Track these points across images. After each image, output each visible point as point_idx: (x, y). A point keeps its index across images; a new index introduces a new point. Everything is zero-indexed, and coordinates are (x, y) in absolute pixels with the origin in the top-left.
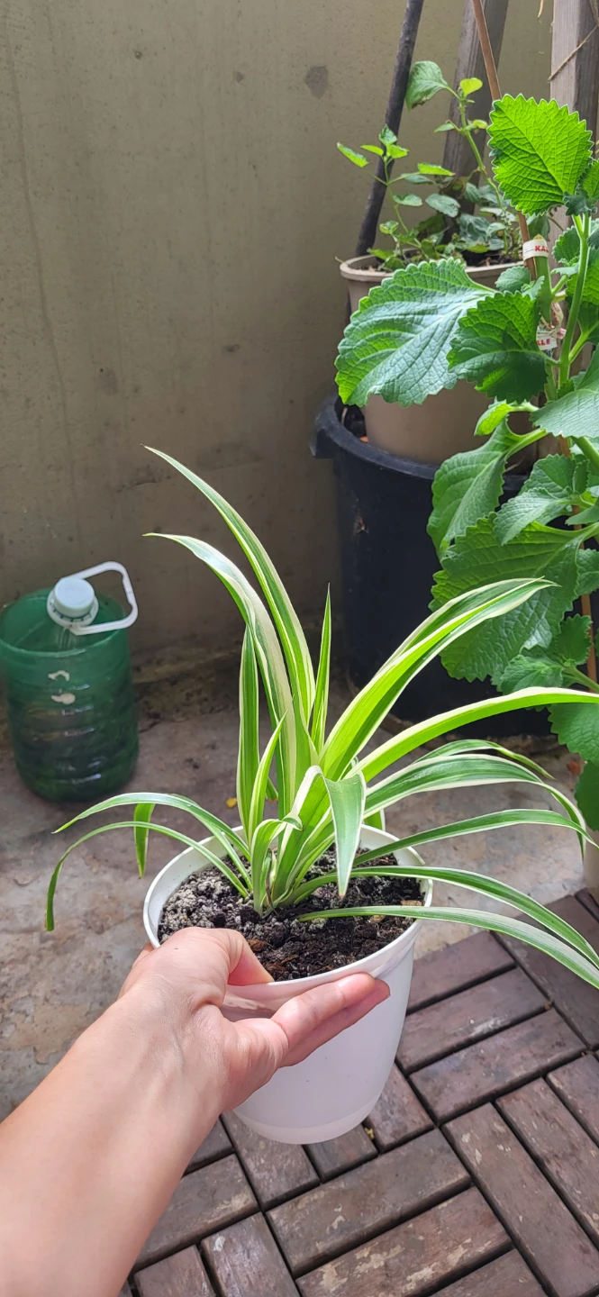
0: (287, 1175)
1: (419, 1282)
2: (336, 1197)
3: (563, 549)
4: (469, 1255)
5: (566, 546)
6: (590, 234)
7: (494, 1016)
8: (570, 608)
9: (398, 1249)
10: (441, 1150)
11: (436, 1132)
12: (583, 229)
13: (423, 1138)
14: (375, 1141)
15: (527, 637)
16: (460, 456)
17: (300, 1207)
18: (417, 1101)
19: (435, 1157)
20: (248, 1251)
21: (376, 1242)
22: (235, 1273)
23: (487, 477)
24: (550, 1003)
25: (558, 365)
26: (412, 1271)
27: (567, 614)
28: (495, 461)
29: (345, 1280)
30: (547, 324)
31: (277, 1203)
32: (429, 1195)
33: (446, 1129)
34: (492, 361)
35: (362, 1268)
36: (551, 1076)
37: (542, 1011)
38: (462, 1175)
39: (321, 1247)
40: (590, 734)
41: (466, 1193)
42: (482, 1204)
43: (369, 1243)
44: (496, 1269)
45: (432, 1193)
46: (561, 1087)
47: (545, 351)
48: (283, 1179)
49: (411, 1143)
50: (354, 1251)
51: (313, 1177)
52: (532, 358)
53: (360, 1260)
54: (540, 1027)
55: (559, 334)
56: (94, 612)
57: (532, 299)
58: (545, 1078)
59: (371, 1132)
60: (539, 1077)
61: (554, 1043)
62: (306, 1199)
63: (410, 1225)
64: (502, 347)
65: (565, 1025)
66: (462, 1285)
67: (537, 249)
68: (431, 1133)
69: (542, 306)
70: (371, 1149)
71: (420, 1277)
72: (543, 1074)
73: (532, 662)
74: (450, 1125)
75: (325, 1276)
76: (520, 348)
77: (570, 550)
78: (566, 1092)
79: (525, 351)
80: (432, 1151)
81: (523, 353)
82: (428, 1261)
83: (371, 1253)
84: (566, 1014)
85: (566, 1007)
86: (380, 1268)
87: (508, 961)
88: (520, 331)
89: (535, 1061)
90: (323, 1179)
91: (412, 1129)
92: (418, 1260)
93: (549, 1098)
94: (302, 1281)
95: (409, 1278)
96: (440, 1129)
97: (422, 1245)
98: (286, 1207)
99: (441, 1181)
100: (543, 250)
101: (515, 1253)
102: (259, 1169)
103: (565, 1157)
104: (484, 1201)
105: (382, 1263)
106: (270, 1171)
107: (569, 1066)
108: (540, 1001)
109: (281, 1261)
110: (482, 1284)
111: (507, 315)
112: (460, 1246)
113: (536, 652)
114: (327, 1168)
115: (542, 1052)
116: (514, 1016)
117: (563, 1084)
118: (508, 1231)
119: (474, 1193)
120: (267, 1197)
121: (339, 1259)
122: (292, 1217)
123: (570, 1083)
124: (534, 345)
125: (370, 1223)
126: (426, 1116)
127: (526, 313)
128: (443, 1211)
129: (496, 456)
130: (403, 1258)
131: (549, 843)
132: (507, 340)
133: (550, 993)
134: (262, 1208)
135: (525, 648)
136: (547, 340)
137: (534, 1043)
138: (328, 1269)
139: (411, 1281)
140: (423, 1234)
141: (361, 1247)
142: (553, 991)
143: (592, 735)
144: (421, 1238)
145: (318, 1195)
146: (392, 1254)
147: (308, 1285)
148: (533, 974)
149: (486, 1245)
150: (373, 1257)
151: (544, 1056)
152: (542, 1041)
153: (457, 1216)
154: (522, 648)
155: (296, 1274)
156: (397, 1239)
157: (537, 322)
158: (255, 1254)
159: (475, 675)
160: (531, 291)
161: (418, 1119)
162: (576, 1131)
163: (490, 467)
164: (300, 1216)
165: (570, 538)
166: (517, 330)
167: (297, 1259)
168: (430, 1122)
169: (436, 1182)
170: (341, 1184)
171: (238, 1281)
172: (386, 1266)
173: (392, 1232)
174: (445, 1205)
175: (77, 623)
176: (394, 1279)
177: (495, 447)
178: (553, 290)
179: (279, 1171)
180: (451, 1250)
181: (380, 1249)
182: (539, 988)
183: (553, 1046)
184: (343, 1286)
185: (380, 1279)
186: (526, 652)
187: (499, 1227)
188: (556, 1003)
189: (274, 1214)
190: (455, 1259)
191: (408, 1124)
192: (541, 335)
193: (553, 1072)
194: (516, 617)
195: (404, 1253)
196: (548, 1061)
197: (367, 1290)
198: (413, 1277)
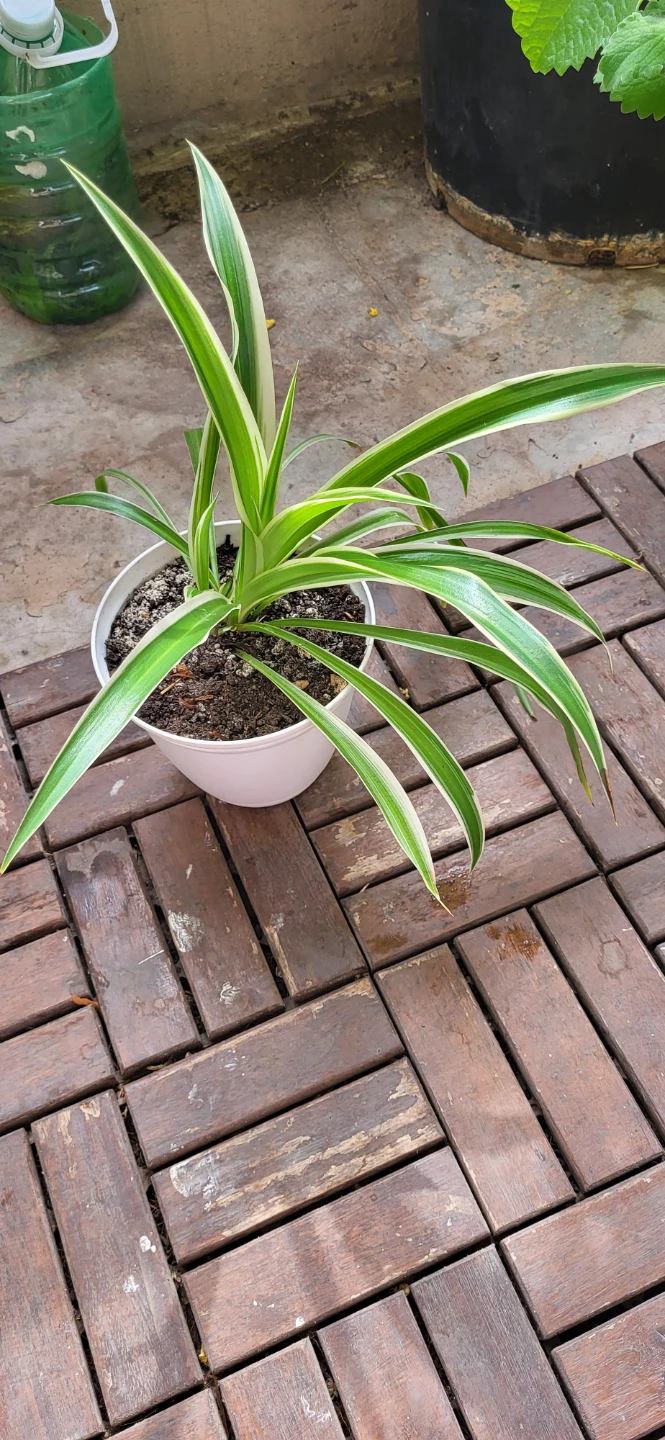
1: (445, 839)
4: (506, 815)
7: (568, 571)
9: (426, 807)
10: (486, 711)
11: (483, 692)
13: (466, 699)
14: (410, 701)
19: (478, 718)
24: (639, 558)
26: (438, 828)
29: (363, 834)
32: (467, 755)
33: (495, 691)
36: (627, 637)
37: (628, 566)
38: (508, 736)
39: (340, 803)
41: (509, 754)
42: (527, 766)
44: (535, 829)
45: (471, 753)
46: (638, 649)
49: (451, 704)
54: (622, 584)
56: (59, 36)
58: (621, 639)
59: (406, 690)
60: (614, 638)
61: (637, 601)
65: (654, 581)
66: (494, 843)
68: (477, 693)
71: (448, 834)
72: (618, 634)
74: (499, 687)
75: (340, 831)
78: (643, 654)
80: (475, 711)
84: (658, 571)
85: (658, 563)
87: (595, 510)
89: (611, 621)
91: (455, 689)
92: (447, 819)
93: (624, 659)
94: (315, 835)
95: (435, 835)
96: (488, 690)
99: (482, 742)
101: (559, 815)
103: (631, 721)
104: (530, 763)
107: (651, 627)
108: (627, 556)
110: (517, 843)
112: (497, 806)
115: (621, 610)
116: (592, 571)
117: (641, 645)
118: (554, 792)
119: (519, 755)
121: (359, 814)
123: (651, 645)
126: (472, 677)
128: (481, 772)
130: (431, 815)
133: (641, 547)
137: (612, 600)
138: (346, 823)
139: (437, 837)
142: (645, 544)
147: (322, 838)
148: (623, 525)
149: (526, 806)
151: (623, 615)
152: (622, 599)
153: (496, 777)
155: (309, 829)
156: (426, 797)
159: (568, 63)
161: (462, 679)
162: (649, 695)
167: (310, 813)
168: (476, 682)
169: (476, 743)
173: (420, 790)
174: (484, 765)
175: (35, 50)
180: (487, 810)
182: (629, 541)
183: (635, 605)
184: (361, 840)
187: (544, 789)
188: (646, 558)
190: (490, 819)
191: (451, 684)
193: (631, 633)
195: (432, 811)
196: (627, 621)
197: (387, 844)
198: (439, 834)
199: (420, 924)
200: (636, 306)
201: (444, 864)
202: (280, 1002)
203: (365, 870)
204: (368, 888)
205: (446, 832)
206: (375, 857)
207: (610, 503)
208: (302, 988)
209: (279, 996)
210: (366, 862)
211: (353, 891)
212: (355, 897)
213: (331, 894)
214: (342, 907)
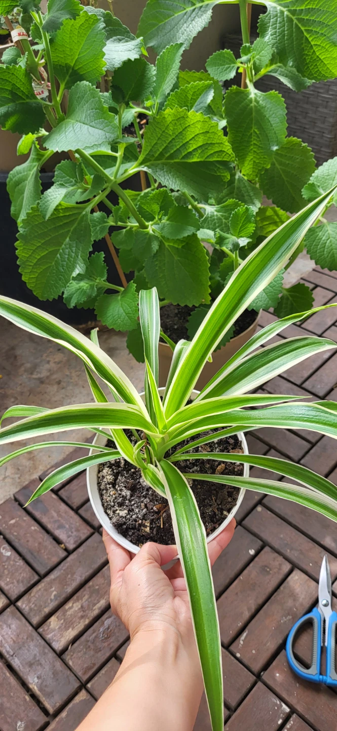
0: (22, 582)
1: (99, 609)
2: (51, 584)
3: (81, 215)
5: (84, 213)
6: (44, 22)
8: (91, 249)
9: (86, 597)
11: (96, 534)
12: (39, 21)
13: (90, 540)
14: (66, 550)
15: (73, 270)
16: (18, 168)
17: (32, 595)
18: (84, 523)
19: (98, 546)
20: (9, 626)
21: (75, 597)
22: (4, 639)
23: (33, 179)
25: (52, 106)
26: (95, 605)
27: (91, 253)
28: (35, 169)
29: (62, 621)
30: (38, 82)
31: (20, 597)
32: (97, 566)
34: (8, 111)
35: (69, 613)
39: (47, 610)
40: (117, 316)
43: (72, 599)
45: (99, 564)
47: (42, 99)
48: (21, 584)
49: (84, 544)
50: (64, 606)
51: (36, 578)
52: (34, 105)
53: (68, 609)
55: (47, 86)
57: (23, 67)
59: (63, 546)
62: (35, 590)
63: (91, 583)
64: (13, 101)
67: (19, 35)
68: (94, 536)
69: (31, 70)
70: (65, 554)
73: (78, 284)
75: (52, 623)
76: (24, 99)
77: (86, 215)
79: (28, 101)
80: (95, 544)
81: (27, 102)
82: (102, 597)
83: (73, 604)
86: (79, 609)
88: (22, 89)
90: (42, 577)
91: (83, 537)
92: (97, 599)
94: (40, 630)
95: (94, 608)
96: (98, 532)
97: (98, 591)
98: (25, 598)
99: (102, 557)
100: (23, 35)
102: (7, 584)
105: (80, 606)
106: (13, 583)
109: (28, 624)
111: (10, 80)
113: (80, 278)
114: (42, 571)
120: (14, 596)
121: (58, 612)
122: (29, 601)
124: (34, 96)
125: (69, 590)
126: (89, 528)
127: (22, 77)
128: (106, 571)
129: (35, 166)
130: (90, 600)
132: (15, 95)
134: (12, 602)
135: (73, 277)
136: (41, 91)
138: (53, 619)
139: (95, 609)
140: (97, 585)
141: (68, 602)
143: (118, 316)
144: (97, 587)
145: (41, 586)
146: (84, 600)
147: (44, 630)
150: (75, 605)
154: (71, 277)
155: (36, 628)
156: (85, 593)
157: (30, 80)
158: (13, 626)
159: (52, 297)
160: (22, 63)
161: (86, 531)
163: (33, 173)
164: (33, 600)
165: (84, 208)
166: (19, 88)
167: (35, 620)
168: (92, 530)
169: (100, 559)
170: (52, 576)
171: (7, 642)
172: (82, 607)
173: (82, 590)
176: (87, 612)
177: (33, 160)
178: (36, 60)
179: (18, 582)
181: (78, 600)
184: (62, 624)
185: (80, 614)
186: (74, 279)
189: (19, 604)
191: (81, 535)
192: (36, 88)
194: (66, 259)
195: (90, 597)
197: (75, 621)
198: (96, 607)
199: (100, 653)
200: (111, 346)
201: (102, 620)
202: (46, 719)
203: (67, 638)
204: (72, 645)
205: (98, 605)
206: (70, 629)
208: (55, 709)
209: (45, 717)
210: (67, 634)
211: (65, 650)
212: (66, 653)
213: (55, 655)
214: (62, 660)
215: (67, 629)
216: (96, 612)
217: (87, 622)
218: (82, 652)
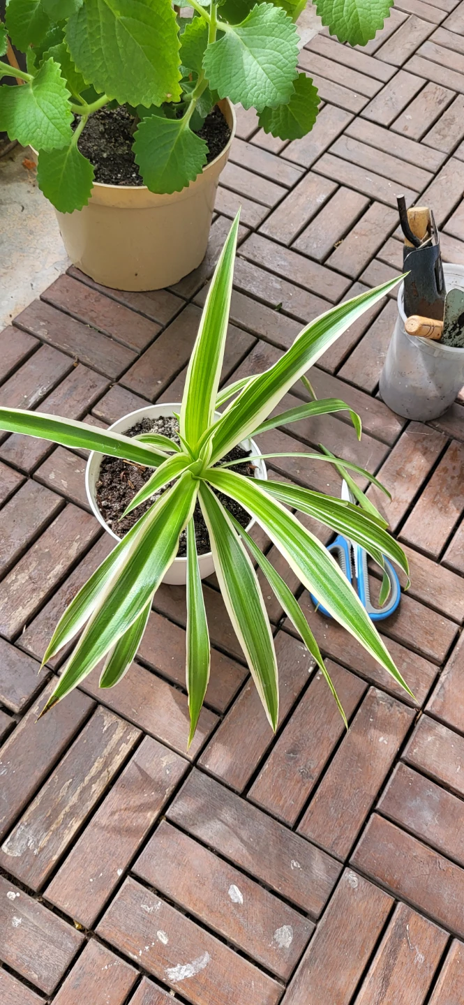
1: (55, 576)
4: (82, 545)
7: (40, 386)
9: (34, 564)
10: (38, 491)
11: (30, 481)
13: (22, 490)
18: (7, 468)
19: (36, 498)
21: (17, 567)
24: (76, 360)
26: (48, 572)
29: (6, 599)
32: (41, 523)
33: (37, 477)
35: (15, 587)
36: (94, 410)
37: (73, 368)
38: (58, 500)
41: (65, 510)
42: (78, 511)
43: (13, 570)
44: (102, 545)
45: (43, 520)
46: (104, 415)
49: (15, 496)
50: (5, 580)
53: (11, 583)
54: (75, 380)
58: (90, 413)
60: (86, 415)
61: (89, 387)
63: (36, 546)
65: (91, 372)
66: (84, 564)
68: (27, 484)
71: (55, 573)
72: (88, 411)
74: (37, 473)
78: (108, 417)
80: (32, 495)
82: (56, 562)
83: (16, 575)
84: (90, 364)
85: (88, 359)
86: (27, 581)
87: (35, 342)
89: (80, 405)
91: (12, 487)
92: (50, 564)
95: (48, 577)
96: (32, 478)
97: (49, 555)
99: (46, 510)
104: (79, 509)
105: (27, 578)
107: (104, 399)
108: (69, 362)
110: (96, 557)
112: (74, 543)
115: (82, 397)
116: (54, 380)
117: (104, 413)
119: (70, 507)
123: (109, 410)
125: (7, 559)
126: (18, 475)
128: (54, 528)
130: (39, 567)
131: (32, 236)
133: (74, 354)
137: (74, 393)
139: (50, 578)
140: (47, 548)
141: (8, 575)
142: (75, 351)
144: (47, 550)
146: (31, 569)
148: (57, 345)
149: (90, 534)
150: (19, 577)
151: (85, 399)
152: (80, 389)
153: (64, 526)
156: (31, 559)
161: (14, 479)
168: (23, 477)
169: (42, 513)
172: (30, 578)
173: (25, 557)
174: (54, 523)
176: (39, 583)
180: (69, 548)
181: (22, 569)
182: (65, 353)
183: (89, 390)
184: (7, 603)
185: (30, 587)
188: (80, 359)
190: (73, 553)
191: (8, 485)
193: (95, 407)
195: (39, 564)
196: (89, 401)
197: (24, 597)
198: (51, 575)
201: (63, 590)
202: (12, 720)
203: (19, 619)
204: (26, 628)
205: (54, 572)
206: (21, 608)
207: (42, 333)
208: (21, 705)
209: (9, 717)
210: (17, 614)
211: (18, 634)
212: (21, 637)
213: (5, 642)
214: (17, 647)
215: (15, 608)
216: (52, 581)
217: (42, 595)
218: (43, 634)
